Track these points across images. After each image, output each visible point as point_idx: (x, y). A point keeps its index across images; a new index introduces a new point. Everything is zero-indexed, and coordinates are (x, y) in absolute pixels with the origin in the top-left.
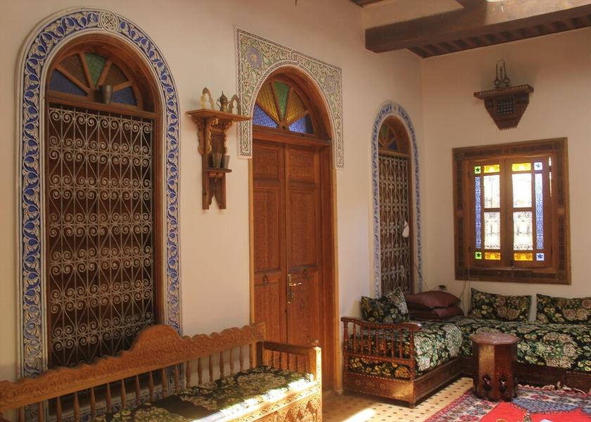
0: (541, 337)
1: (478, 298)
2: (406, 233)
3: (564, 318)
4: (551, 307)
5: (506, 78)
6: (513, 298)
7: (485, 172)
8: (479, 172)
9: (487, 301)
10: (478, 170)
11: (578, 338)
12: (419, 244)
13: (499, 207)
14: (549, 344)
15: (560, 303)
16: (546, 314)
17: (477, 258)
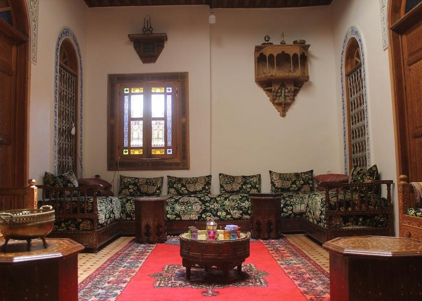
0: (178, 200)
1: (126, 181)
2: (73, 132)
3: (188, 191)
4: (178, 184)
5: (151, 27)
6: (151, 179)
7: (132, 92)
8: (128, 92)
9: (132, 182)
10: (127, 91)
11: (202, 198)
12: (81, 143)
13: (142, 117)
14: (184, 204)
15: (184, 181)
16: (175, 188)
17: (124, 154)
